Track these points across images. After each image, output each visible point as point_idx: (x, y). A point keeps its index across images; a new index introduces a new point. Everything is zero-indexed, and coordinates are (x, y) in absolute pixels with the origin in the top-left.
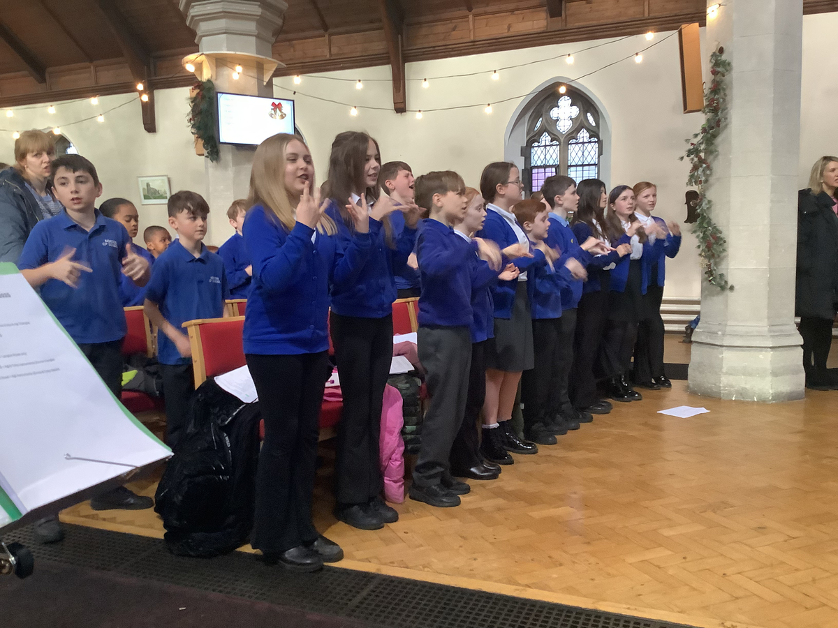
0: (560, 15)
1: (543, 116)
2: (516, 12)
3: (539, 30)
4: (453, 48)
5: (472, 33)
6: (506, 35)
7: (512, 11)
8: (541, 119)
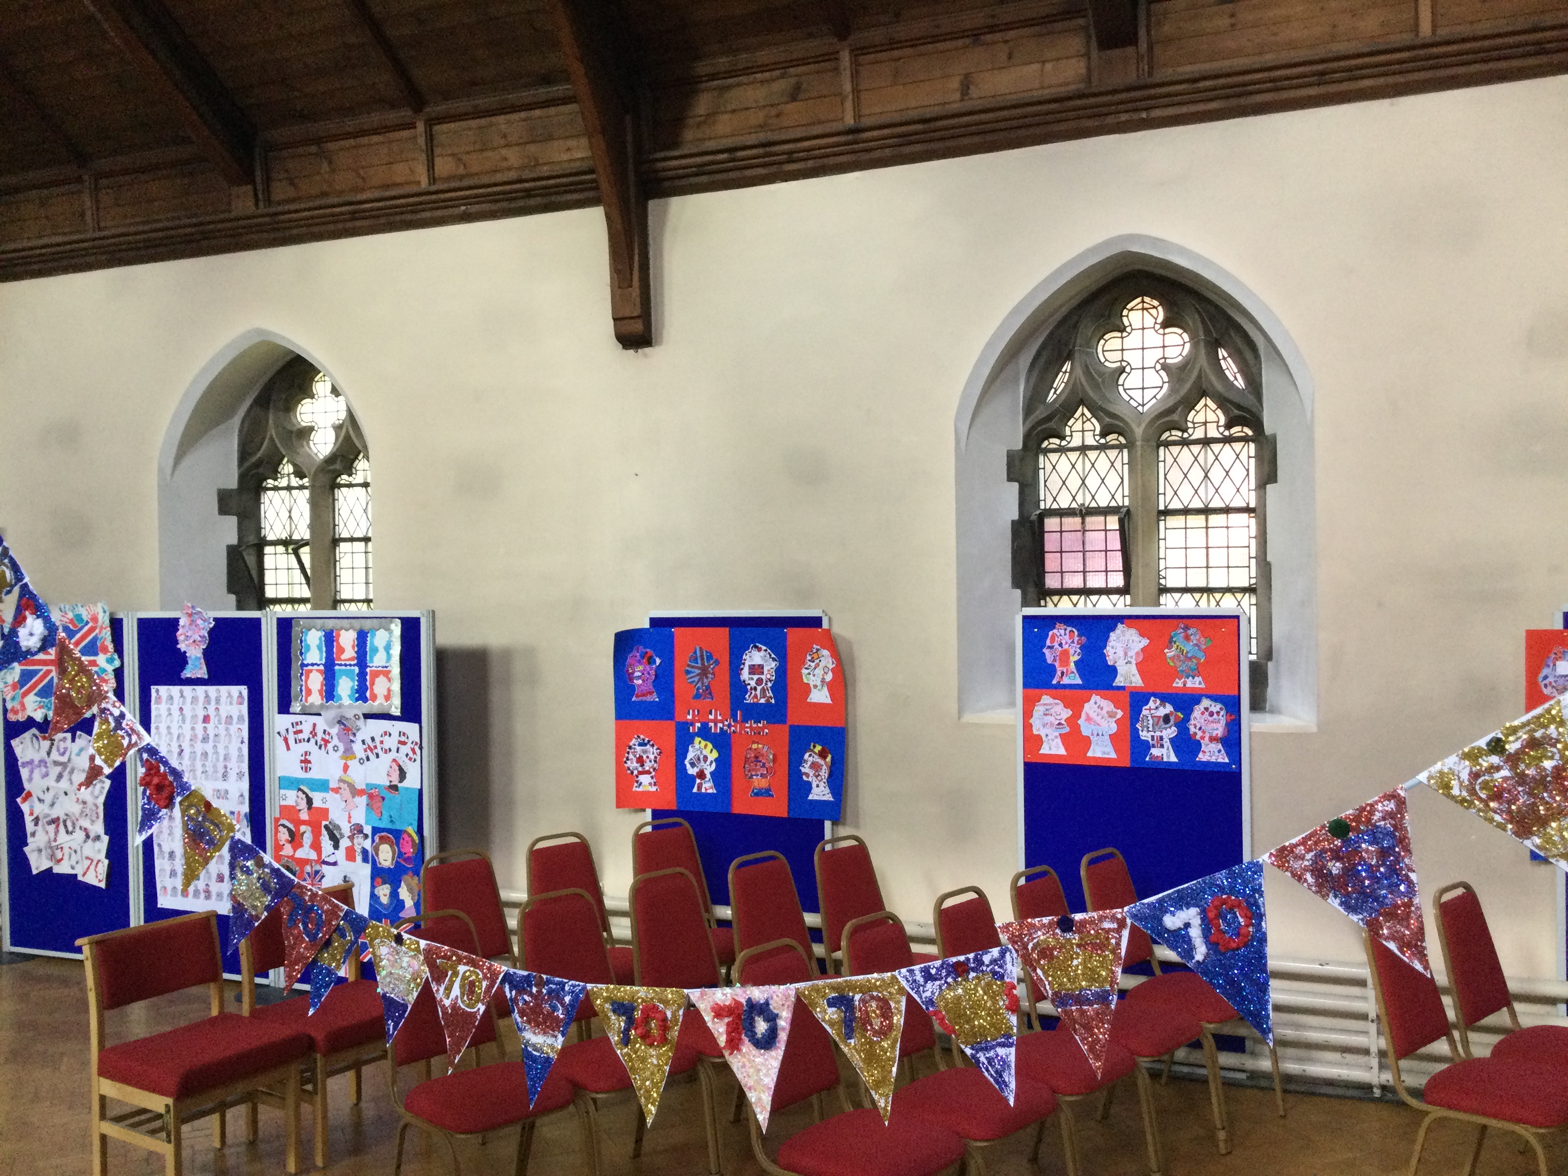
0: (1133, 40)
1: (1077, 355)
2: (989, 37)
3: (1063, 91)
4: (791, 152)
5: (849, 105)
6: (956, 107)
7: (975, 35)
8: (1067, 366)
